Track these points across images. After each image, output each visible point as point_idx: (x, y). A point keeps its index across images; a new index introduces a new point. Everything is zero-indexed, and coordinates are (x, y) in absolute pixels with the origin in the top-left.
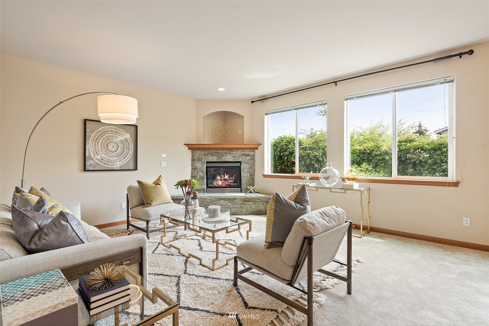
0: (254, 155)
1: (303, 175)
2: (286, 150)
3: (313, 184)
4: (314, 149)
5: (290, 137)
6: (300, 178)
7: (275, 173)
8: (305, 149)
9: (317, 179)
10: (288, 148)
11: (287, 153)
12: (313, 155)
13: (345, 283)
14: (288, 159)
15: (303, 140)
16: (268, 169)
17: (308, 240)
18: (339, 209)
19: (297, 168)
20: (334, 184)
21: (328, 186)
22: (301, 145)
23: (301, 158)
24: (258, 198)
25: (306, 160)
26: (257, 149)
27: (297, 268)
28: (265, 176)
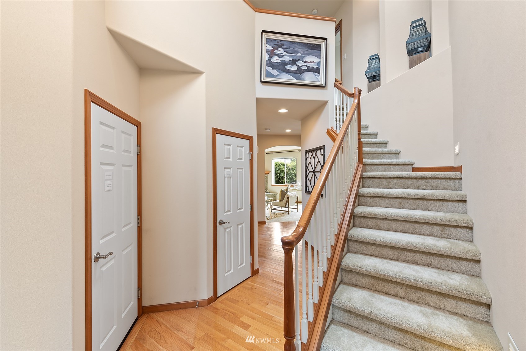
0: (267, 177)
1: (288, 184)
2: (279, 170)
3: (292, 188)
4: (294, 169)
5: (281, 163)
6: (287, 186)
7: (276, 183)
8: (289, 170)
9: (293, 186)
10: (280, 169)
11: (279, 172)
12: (294, 173)
13: (297, 210)
14: (280, 175)
15: (288, 164)
16: (273, 182)
17: (288, 198)
18: (296, 193)
19: (285, 180)
20: (299, 188)
21: (296, 189)
22: (287, 167)
23: (287, 174)
24: (270, 195)
25: (290, 176)
26: (269, 174)
27: (286, 204)
28: (272, 185)
